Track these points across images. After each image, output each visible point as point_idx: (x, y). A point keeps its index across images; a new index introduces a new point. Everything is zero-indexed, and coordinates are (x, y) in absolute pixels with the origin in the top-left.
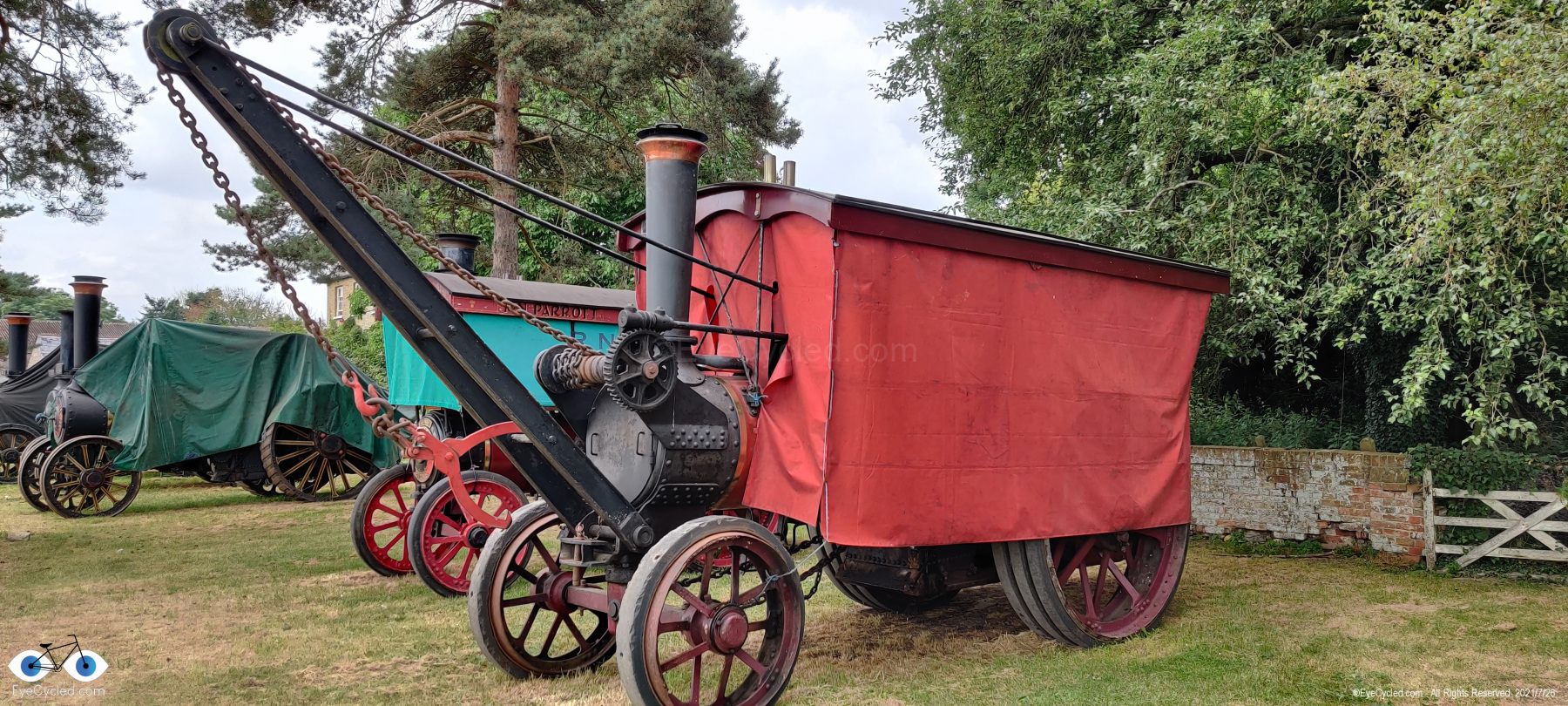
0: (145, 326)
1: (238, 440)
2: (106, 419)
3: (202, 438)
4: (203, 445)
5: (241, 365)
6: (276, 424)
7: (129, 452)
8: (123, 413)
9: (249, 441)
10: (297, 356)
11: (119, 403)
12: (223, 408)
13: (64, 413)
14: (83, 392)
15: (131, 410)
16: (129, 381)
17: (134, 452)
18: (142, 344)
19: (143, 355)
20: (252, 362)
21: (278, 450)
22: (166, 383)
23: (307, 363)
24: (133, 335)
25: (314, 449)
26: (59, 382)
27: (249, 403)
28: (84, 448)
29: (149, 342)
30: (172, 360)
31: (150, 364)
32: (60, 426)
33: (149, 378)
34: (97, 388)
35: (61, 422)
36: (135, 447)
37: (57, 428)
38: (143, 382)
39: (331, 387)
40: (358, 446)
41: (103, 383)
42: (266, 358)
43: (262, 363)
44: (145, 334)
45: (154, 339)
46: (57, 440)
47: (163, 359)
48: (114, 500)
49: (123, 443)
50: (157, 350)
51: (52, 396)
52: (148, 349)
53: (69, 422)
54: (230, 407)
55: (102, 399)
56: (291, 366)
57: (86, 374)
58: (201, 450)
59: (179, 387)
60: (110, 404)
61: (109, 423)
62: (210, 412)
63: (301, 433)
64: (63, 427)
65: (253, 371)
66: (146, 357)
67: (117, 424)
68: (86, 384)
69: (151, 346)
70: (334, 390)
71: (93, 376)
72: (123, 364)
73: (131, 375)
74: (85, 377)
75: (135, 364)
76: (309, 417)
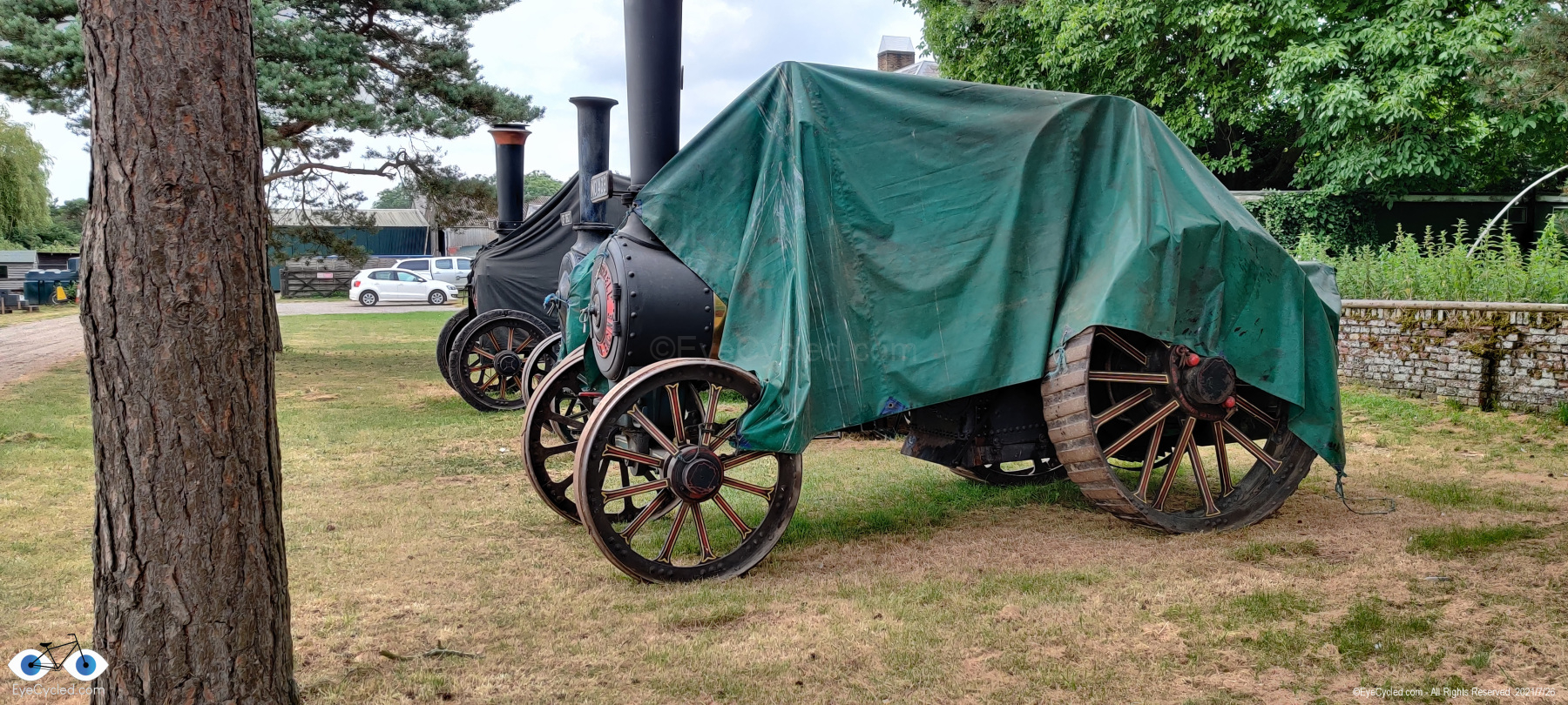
0: (776, 82)
1: (996, 369)
2: (710, 314)
3: (915, 361)
4: (917, 379)
5: (994, 176)
6: (1098, 328)
7: (775, 404)
8: (746, 299)
9: (1024, 370)
10: (1116, 153)
11: (737, 271)
12: (956, 288)
13: (618, 298)
14: (657, 245)
15: (762, 293)
16: (753, 217)
17: (784, 401)
18: (773, 127)
19: (779, 154)
20: (1019, 168)
21: (1099, 396)
22: (831, 222)
23: (1149, 171)
24: (753, 102)
25: (1164, 394)
26: (580, 235)
27: (1016, 276)
28: (673, 389)
29: (787, 120)
30: (841, 166)
31: (797, 174)
32: (610, 331)
33: (799, 210)
34: (685, 234)
35: (611, 322)
36: (785, 391)
37: (603, 333)
38: (782, 221)
39: (1211, 231)
40: (1264, 387)
41: (696, 224)
42: (1050, 158)
43: (1042, 171)
44: (779, 100)
45: (801, 110)
46: (605, 364)
47: (823, 161)
48: (721, 502)
49: (761, 378)
50: (810, 140)
51: (569, 260)
52: (787, 140)
53: (630, 320)
54: (972, 284)
55: (700, 263)
56: (1104, 179)
57: (660, 201)
58: (913, 393)
59: (857, 234)
60: (715, 277)
61: (717, 321)
62: (928, 297)
63: (1131, 351)
64: (618, 334)
65: (1025, 191)
66: (785, 158)
67: (734, 329)
68: (663, 225)
69: (795, 130)
70: (1217, 239)
71: (674, 203)
72: (737, 174)
73: (756, 204)
74: (657, 208)
75: (762, 176)
76: (1167, 312)
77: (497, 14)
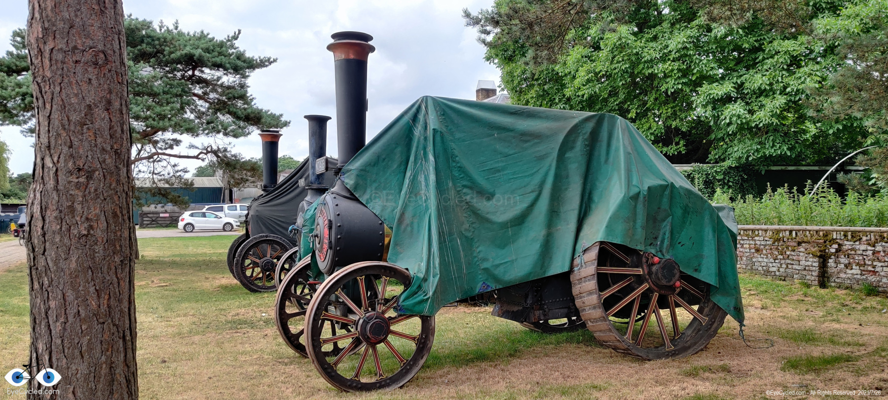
0: (419, 107)
1: (542, 266)
2: (383, 236)
3: (497, 262)
4: (498, 272)
5: (541, 158)
6: (601, 243)
7: (420, 287)
8: (403, 227)
9: (558, 267)
10: (609, 145)
11: (398, 211)
12: (521, 220)
13: (330, 228)
14: (353, 198)
15: (412, 223)
16: (407, 181)
17: (425, 286)
18: (418, 132)
19: (421, 146)
20: (555, 154)
21: (603, 282)
22: (450, 184)
23: (627, 155)
24: (407, 118)
25: (640, 280)
26: (309, 191)
27: (554, 213)
28: (361, 280)
29: (426, 127)
30: (456, 152)
31: (431, 158)
32: (326, 246)
33: (432, 177)
34: (368, 191)
35: (326, 241)
36: (425, 279)
37: (322, 247)
38: (423, 183)
39: (663, 188)
40: (695, 275)
41: (375, 185)
42: (572, 148)
43: (567, 155)
44: (421, 117)
45: (433, 121)
46: (323, 265)
47: (445, 150)
48: (389, 344)
49: (412, 273)
50: (438, 138)
51: (303, 206)
52: (426, 139)
53: (337, 240)
54: (530, 218)
55: (377, 207)
56: (603, 159)
57: (354, 173)
58: (497, 280)
59: (465, 190)
60: (386, 215)
61: (387, 240)
62: (505, 225)
63: (621, 255)
64: (330, 248)
65: (558, 167)
66: (425, 149)
67: (396, 244)
68: (356, 186)
69: (430, 133)
70: (667, 192)
71: (363, 173)
72: (398, 157)
73: (408, 174)
74: (353, 177)
75: (412, 159)
76: (640, 233)
77: (264, 69)
